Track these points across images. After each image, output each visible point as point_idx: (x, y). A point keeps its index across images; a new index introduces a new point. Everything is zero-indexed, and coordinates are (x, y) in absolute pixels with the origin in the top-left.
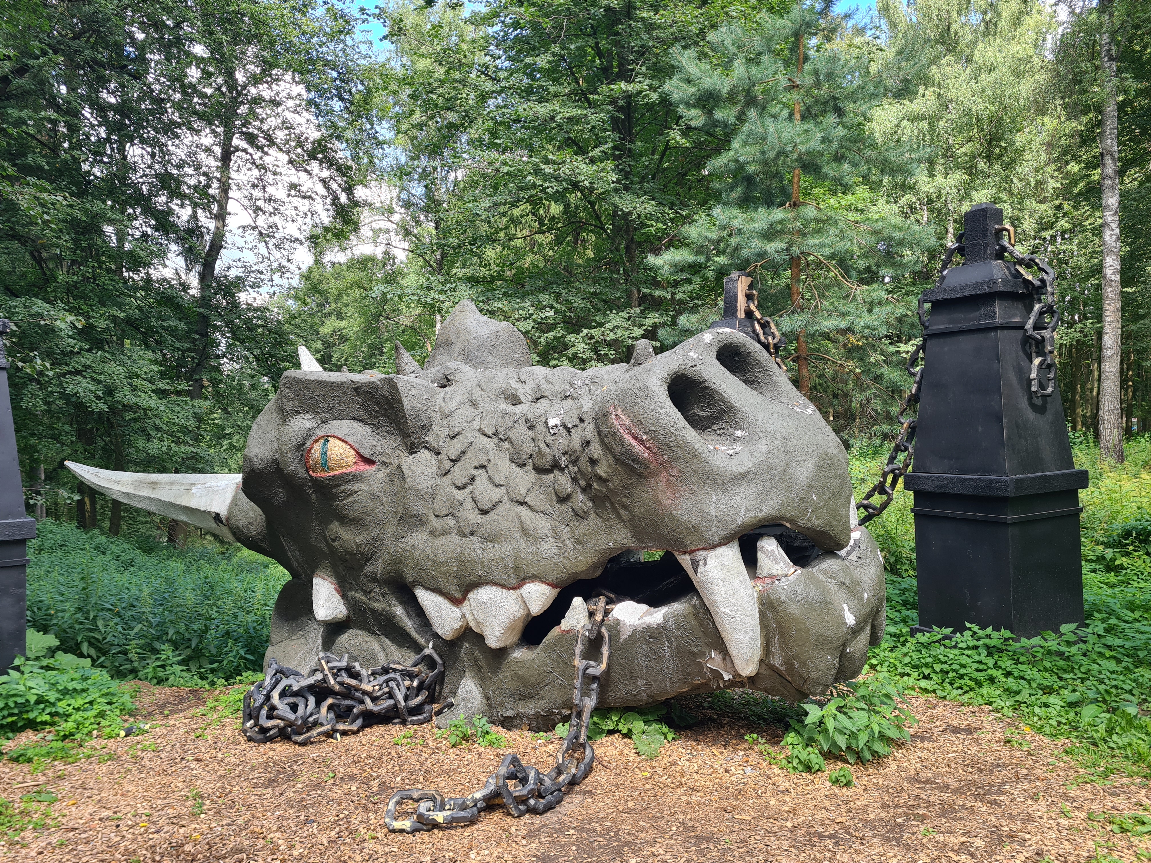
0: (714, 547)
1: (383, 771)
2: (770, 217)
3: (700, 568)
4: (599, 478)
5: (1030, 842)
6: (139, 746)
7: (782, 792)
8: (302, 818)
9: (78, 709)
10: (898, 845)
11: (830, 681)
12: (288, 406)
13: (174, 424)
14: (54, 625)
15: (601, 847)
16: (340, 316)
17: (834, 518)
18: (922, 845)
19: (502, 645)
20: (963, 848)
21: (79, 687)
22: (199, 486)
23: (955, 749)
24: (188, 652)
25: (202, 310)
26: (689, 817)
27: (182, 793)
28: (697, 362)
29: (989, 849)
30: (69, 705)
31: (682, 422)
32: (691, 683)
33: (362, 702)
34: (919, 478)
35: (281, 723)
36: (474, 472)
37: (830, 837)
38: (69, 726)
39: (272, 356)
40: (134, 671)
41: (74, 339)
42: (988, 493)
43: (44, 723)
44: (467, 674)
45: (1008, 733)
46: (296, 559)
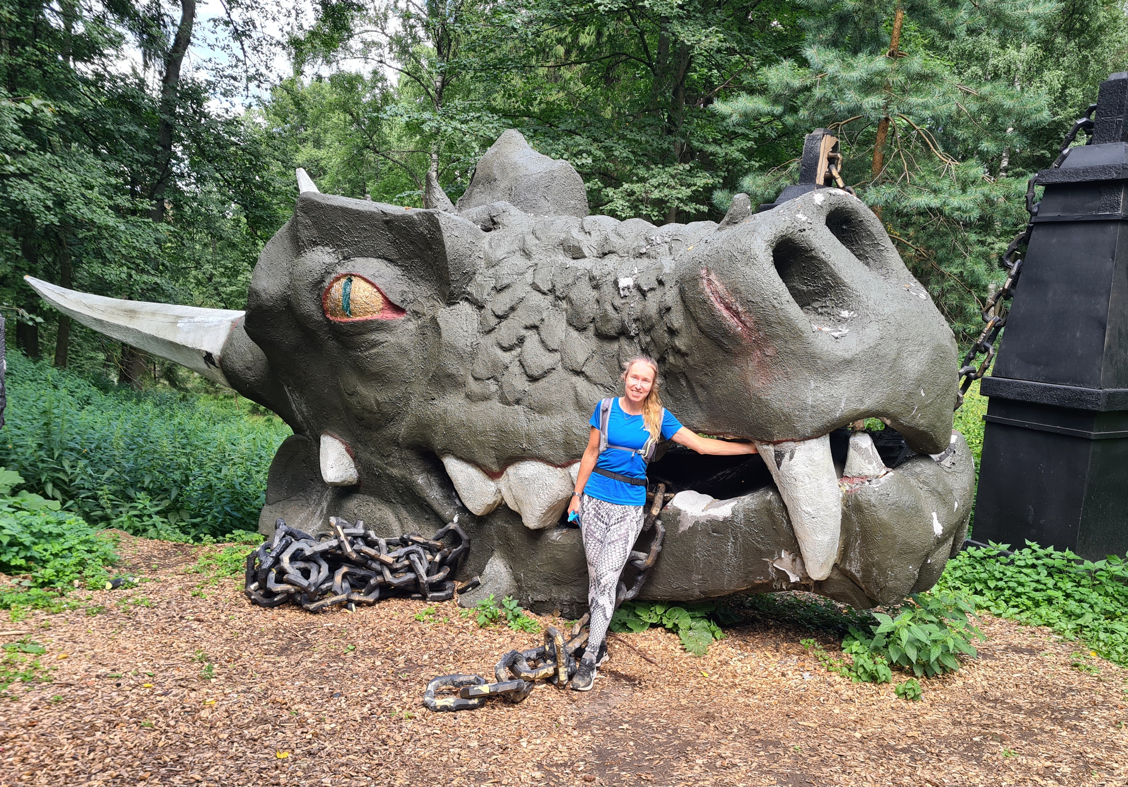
0: (805, 438)
1: (407, 647)
2: (872, 65)
3: (785, 461)
4: (677, 352)
5: (1118, 772)
6: (130, 601)
7: (846, 700)
8: (327, 690)
9: (56, 555)
10: (979, 765)
11: (906, 592)
12: (304, 234)
13: (134, 248)
14: (13, 460)
15: (660, 745)
16: (318, 144)
17: (939, 419)
18: (1004, 766)
19: (541, 526)
20: (1047, 773)
21: (56, 531)
22: (186, 320)
23: (1019, 669)
24: (166, 503)
25: (165, 117)
26: (749, 719)
27: (187, 654)
28: (806, 226)
29: (1076, 776)
30: (46, 550)
31: (787, 296)
32: (751, 583)
33: (380, 573)
34: (999, 383)
35: (292, 589)
36: (523, 332)
37: (904, 751)
38: (49, 572)
39: (244, 181)
40: (106, 519)
41: (19, 135)
42: (1075, 405)
43: (20, 568)
44: (496, 554)
45: (1073, 657)
46: (301, 413)
